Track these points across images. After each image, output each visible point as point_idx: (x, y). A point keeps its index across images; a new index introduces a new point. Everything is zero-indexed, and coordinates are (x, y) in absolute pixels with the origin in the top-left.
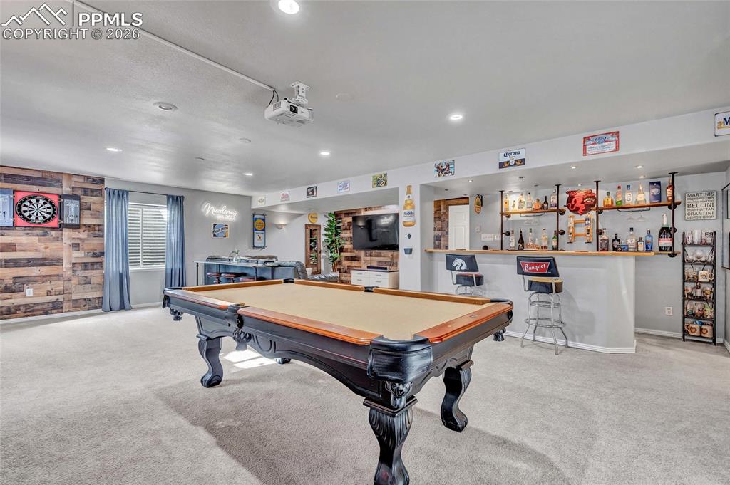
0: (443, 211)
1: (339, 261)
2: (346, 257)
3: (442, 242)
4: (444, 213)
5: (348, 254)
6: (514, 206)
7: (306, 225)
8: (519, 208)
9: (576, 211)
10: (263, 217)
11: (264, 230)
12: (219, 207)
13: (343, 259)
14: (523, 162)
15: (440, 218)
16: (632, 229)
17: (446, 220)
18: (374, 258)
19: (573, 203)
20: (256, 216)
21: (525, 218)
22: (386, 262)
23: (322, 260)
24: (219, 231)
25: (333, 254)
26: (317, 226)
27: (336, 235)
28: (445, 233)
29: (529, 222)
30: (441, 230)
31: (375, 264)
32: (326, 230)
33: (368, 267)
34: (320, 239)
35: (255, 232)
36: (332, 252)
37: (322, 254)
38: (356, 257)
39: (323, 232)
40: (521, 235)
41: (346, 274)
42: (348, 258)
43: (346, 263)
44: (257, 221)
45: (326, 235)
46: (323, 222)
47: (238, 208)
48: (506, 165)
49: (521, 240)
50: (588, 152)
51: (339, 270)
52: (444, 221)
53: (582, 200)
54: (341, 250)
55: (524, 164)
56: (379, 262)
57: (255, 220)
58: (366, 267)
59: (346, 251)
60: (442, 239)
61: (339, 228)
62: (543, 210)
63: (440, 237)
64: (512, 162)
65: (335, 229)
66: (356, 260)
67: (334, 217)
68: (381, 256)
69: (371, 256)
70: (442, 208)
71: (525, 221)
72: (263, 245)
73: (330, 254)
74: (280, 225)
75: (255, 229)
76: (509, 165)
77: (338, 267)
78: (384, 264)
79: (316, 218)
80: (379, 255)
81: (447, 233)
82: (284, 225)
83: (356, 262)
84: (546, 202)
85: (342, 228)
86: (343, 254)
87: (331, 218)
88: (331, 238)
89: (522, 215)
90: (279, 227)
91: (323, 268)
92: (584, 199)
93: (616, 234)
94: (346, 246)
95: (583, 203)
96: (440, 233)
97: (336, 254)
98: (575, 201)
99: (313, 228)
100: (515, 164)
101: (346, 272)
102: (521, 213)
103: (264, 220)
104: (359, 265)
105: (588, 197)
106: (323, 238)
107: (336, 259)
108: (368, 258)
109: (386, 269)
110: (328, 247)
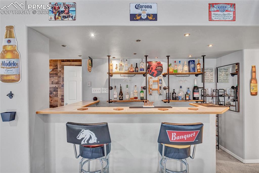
0: (59, 69)
3: (59, 92)
4: (61, 71)
6: (116, 68)
8: (120, 70)
9: (152, 75)
14: (154, 17)
15: (56, 74)
16: (181, 87)
17: (62, 76)
19: (151, 69)
21: (123, 78)
28: (61, 85)
29: (125, 80)
30: (57, 83)
40: (121, 89)
48: (138, 18)
49: (121, 93)
50: (213, 18)
52: (60, 77)
53: (155, 68)
55: (156, 20)
60: (59, 90)
62: (135, 73)
63: (57, 88)
64: (144, 16)
70: (58, 67)
71: (123, 79)
76: (141, 19)
81: (63, 86)
84: (137, 67)
89: (122, 75)
92: (156, 67)
93: (174, 90)
95: (156, 70)
96: (57, 86)
98: (152, 68)
100: (147, 19)
102: (121, 73)
105: (158, 66)
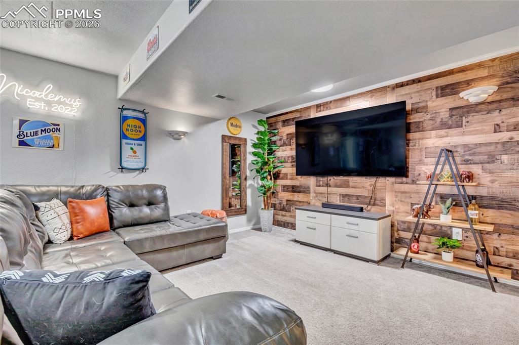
1: (273, 193)
2: (284, 186)
5: (288, 182)
7: (224, 137)
10: (141, 116)
11: (144, 138)
12: (37, 86)
13: (279, 189)
18: (335, 190)
20: (126, 113)
22: (358, 197)
23: (249, 192)
24: (36, 133)
25: (265, 182)
26: (240, 139)
27: (269, 154)
31: (336, 200)
32: (255, 146)
33: (324, 205)
34: (245, 160)
35: (124, 141)
36: (263, 178)
37: (249, 182)
38: (300, 186)
39: (250, 149)
41: (284, 213)
42: (286, 188)
43: (284, 196)
44: (130, 122)
45: (254, 154)
46: (249, 133)
47: (84, 93)
51: (274, 206)
54: (276, 176)
56: (344, 196)
57: (124, 119)
58: (321, 205)
59: (285, 177)
61: (274, 143)
65: (267, 145)
66: (299, 192)
67: (266, 126)
68: (348, 186)
69: (328, 185)
72: (141, 165)
73: (260, 182)
74: (178, 133)
75: (123, 136)
77: (273, 201)
78: (354, 199)
79: (240, 127)
80: (345, 185)
82: (185, 134)
83: (301, 195)
85: (278, 143)
86: (280, 182)
87: (262, 129)
88: (262, 158)
90: (176, 136)
91: (249, 202)
94: (284, 171)
97: (269, 183)
99: (233, 142)
101: (283, 209)
103: (144, 121)
104: (305, 200)
106: (250, 158)
107: (269, 189)
108: (323, 189)
109: (361, 210)
110: (258, 172)
